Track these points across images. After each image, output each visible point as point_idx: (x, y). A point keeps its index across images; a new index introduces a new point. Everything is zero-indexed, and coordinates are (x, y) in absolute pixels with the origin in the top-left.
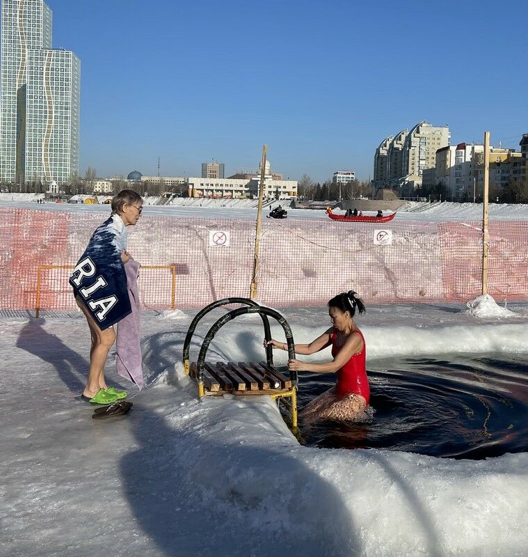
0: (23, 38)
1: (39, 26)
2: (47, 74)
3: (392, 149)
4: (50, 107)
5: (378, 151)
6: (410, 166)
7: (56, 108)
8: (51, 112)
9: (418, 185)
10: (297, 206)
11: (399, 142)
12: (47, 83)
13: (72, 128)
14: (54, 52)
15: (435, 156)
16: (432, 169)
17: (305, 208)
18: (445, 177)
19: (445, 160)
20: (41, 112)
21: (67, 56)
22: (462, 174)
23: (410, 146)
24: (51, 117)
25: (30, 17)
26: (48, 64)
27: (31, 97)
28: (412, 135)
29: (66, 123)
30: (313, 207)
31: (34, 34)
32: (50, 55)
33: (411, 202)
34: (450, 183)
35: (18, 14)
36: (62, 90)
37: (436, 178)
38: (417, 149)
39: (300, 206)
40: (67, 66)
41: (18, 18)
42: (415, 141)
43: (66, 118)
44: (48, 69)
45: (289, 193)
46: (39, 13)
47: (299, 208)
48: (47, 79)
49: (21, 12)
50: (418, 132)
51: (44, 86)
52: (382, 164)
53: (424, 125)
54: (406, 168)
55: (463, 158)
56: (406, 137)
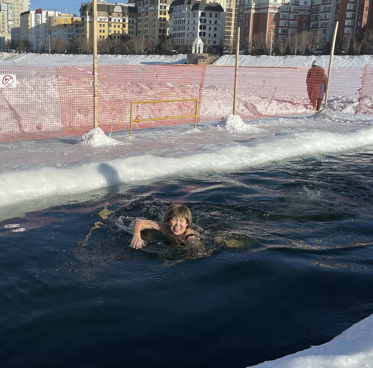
9: (8, 40)
15: (19, 18)
16: (18, 28)
18: (28, 34)
19: (27, 22)
22: (40, 32)
33: (4, 53)
34: (32, 38)
37: (21, 35)
38: (6, 12)
42: (3, 6)
55: (40, 20)
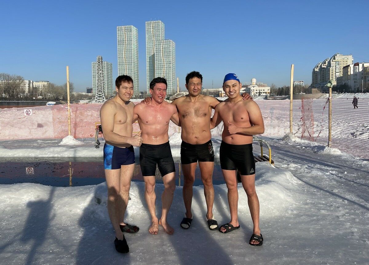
0: (154, 37)
1: (159, 31)
2: (162, 50)
3: (321, 68)
4: (164, 64)
5: (314, 69)
6: (331, 76)
7: (166, 64)
8: (164, 66)
10: (268, 99)
11: (324, 65)
12: (162, 54)
13: (172, 71)
14: (165, 41)
15: (342, 70)
16: (341, 77)
17: (272, 99)
18: (348, 80)
19: (347, 72)
20: (160, 66)
21: (170, 42)
22: (357, 78)
23: (330, 66)
24: (164, 68)
25: (156, 28)
26: (163, 46)
27: (157, 60)
28: (331, 60)
29: (170, 69)
30: (276, 99)
31: (158, 35)
32: (163, 42)
35: (152, 27)
36: (168, 56)
37: (343, 81)
38: (334, 67)
39: (270, 98)
40: (170, 46)
41: (152, 29)
42: (333, 64)
43: (170, 67)
44: (162, 48)
45: (266, 93)
46: (159, 26)
47: (269, 99)
48: (162, 52)
49: (153, 26)
50: (334, 59)
51: (161, 55)
52: (316, 76)
53: (338, 55)
54: (328, 77)
55: (358, 70)
56: (328, 62)
